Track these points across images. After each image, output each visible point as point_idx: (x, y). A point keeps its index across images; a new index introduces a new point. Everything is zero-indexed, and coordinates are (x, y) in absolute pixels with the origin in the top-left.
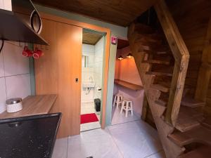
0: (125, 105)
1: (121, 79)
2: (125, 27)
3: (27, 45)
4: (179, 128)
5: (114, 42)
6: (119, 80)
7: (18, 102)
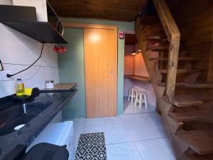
0: (138, 98)
1: (136, 74)
2: (132, 21)
3: (56, 44)
4: (176, 104)
5: (122, 37)
6: (133, 75)
7: (52, 82)
